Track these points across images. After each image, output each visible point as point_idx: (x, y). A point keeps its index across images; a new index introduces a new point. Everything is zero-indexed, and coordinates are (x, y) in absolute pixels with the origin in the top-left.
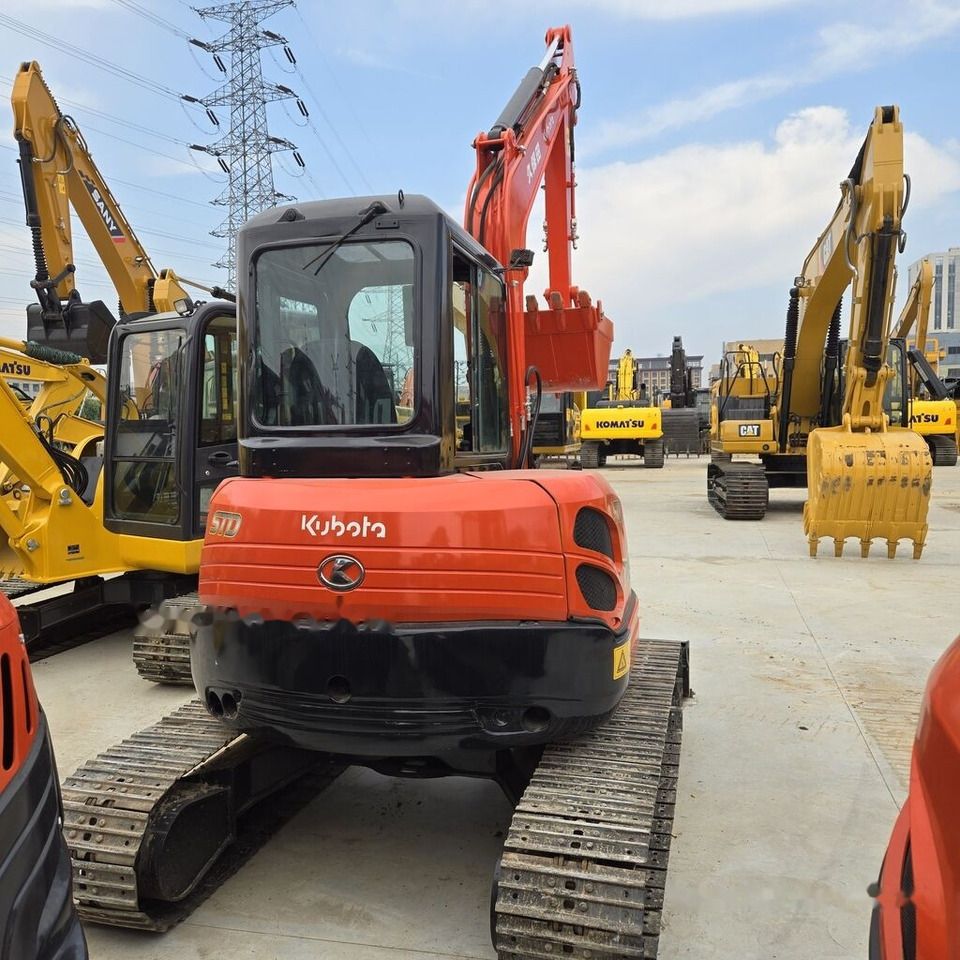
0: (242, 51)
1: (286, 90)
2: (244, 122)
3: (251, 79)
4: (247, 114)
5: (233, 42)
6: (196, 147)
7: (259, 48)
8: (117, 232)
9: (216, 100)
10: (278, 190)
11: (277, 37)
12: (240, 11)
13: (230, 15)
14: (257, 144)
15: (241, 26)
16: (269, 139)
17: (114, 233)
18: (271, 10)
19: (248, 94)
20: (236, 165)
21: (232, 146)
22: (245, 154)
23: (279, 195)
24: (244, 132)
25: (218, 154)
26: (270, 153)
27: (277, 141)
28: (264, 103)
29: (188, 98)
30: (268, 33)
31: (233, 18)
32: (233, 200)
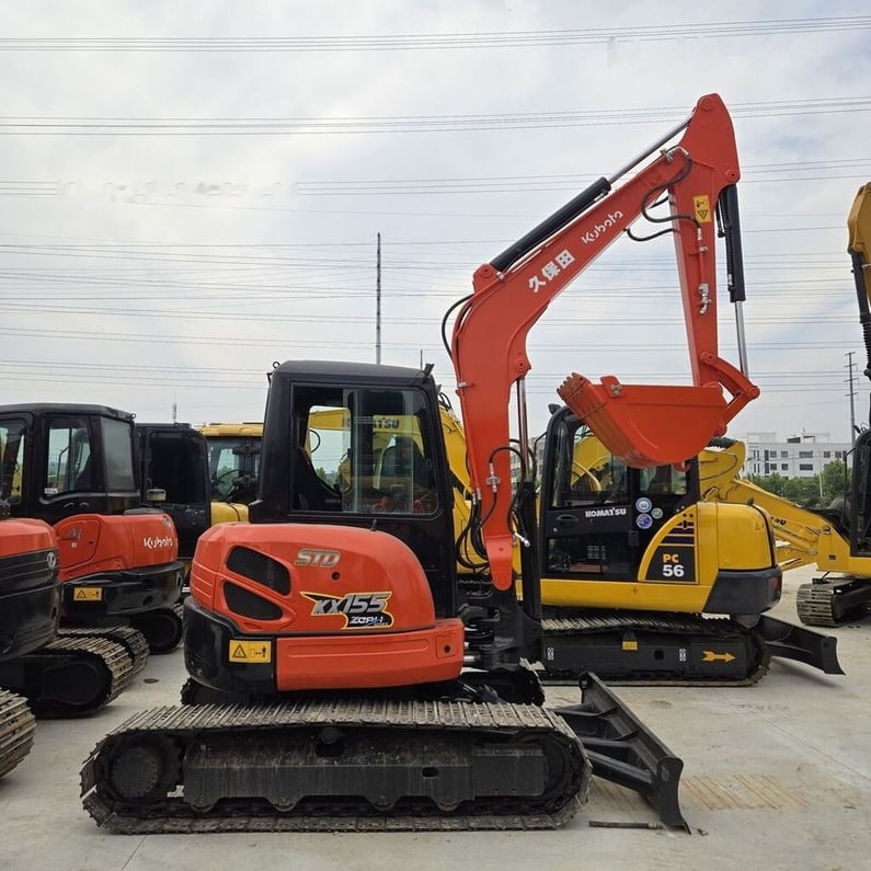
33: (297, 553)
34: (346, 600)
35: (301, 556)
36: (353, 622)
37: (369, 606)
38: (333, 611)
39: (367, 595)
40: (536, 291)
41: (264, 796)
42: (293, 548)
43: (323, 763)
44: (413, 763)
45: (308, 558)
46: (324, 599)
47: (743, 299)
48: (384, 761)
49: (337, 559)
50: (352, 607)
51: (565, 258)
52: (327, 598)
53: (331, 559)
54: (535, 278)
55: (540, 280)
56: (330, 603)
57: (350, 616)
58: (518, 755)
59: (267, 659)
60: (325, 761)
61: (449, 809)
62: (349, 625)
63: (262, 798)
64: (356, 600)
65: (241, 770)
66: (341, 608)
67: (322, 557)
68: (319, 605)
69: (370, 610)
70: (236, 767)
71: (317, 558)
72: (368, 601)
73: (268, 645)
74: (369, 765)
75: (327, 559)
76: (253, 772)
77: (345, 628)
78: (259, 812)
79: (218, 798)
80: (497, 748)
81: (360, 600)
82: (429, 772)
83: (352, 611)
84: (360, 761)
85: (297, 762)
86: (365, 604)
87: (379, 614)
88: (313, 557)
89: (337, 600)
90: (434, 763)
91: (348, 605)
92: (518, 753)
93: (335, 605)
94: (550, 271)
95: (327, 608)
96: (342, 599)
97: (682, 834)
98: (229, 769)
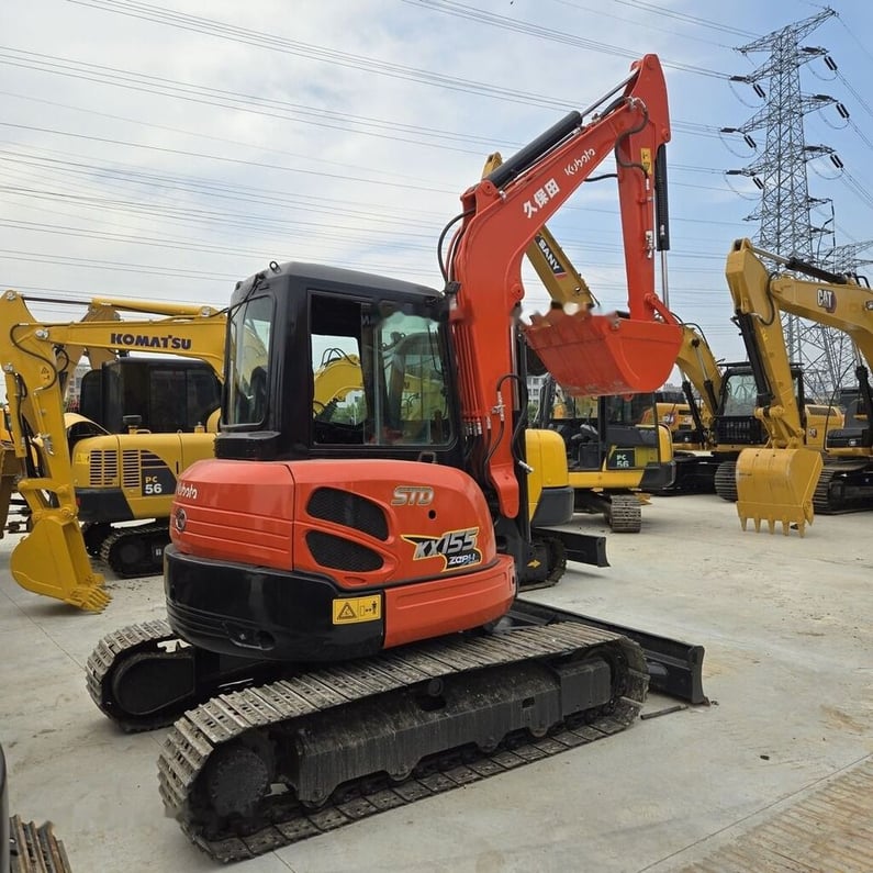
0: (781, 73)
1: (824, 98)
2: (780, 139)
3: (789, 97)
4: (783, 131)
5: (773, 67)
6: (732, 173)
7: (798, 66)
8: (561, 270)
9: (753, 125)
10: (811, 196)
11: (816, 50)
12: (781, 37)
13: (770, 44)
14: (792, 157)
15: (781, 50)
16: (804, 149)
17: (557, 271)
18: (812, 26)
19: (785, 112)
20: (771, 180)
21: (766, 164)
22: (780, 169)
23: (812, 200)
24: (780, 148)
25: (753, 174)
26: (805, 161)
27: (812, 149)
28: (802, 115)
29: (727, 130)
30: (808, 49)
31: (773, 46)
32: (766, 213)
33: (393, 490)
34: (444, 540)
35: (397, 495)
36: (452, 563)
37: (464, 544)
38: (434, 554)
39: (460, 532)
40: (529, 216)
41: (383, 769)
42: (389, 486)
43: (435, 717)
44: (513, 698)
45: (404, 496)
46: (424, 540)
47: (668, 249)
48: (488, 702)
49: (431, 496)
50: (450, 547)
51: (552, 187)
52: (427, 540)
53: (426, 496)
54: (529, 203)
55: (533, 206)
56: (430, 544)
57: (448, 555)
58: (592, 670)
59: (377, 615)
60: (436, 715)
61: (541, 735)
62: (449, 567)
63: (382, 771)
64: (453, 538)
65: (359, 746)
66: (440, 549)
67: (418, 495)
68: (420, 548)
69: (465, 548)
70: (353, 744)
71: (413, 496)
72: (462, 538)
73: (377, 599)
74: (478, 709)
75: (422, 496)
76: (371, 744)
77: (445, 570)
78: (373, 788)
79: (336, 785)
80: (575, 667)
81: (456, 539)
82: (527, 702)
83: (451, 551)
84: (467, 707)
85: (410, 723)
86: (460, 542)
87: (471, 552)
88: (409, 495)
89: (436, 541)
90: (529, 694)
91: (446, 545)
92: (591, 668)
93: (434, 546)
94: (541, 198)
95: (427, 550)
96: (440, 539)
97: (701, 710)
98: (346, 748)
